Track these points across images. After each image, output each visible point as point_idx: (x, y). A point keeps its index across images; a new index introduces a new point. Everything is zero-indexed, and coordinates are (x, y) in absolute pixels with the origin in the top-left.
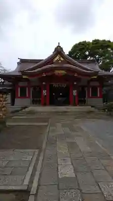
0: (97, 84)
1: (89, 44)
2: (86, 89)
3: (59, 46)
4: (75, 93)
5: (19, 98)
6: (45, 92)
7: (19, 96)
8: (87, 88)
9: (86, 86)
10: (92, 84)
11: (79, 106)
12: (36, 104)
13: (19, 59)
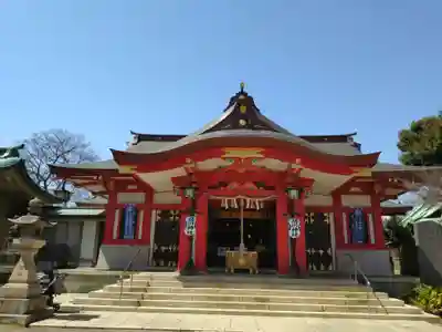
2: (330, 219)
3: (242, 93)
4: (294, 229)
7: (115, 236)
8: (331, 216)
9: (328, 209)
10: (347, 201)
13: (132, 133)
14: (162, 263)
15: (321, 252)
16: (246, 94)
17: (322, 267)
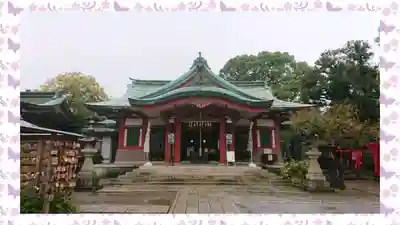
0: (270, 124)
1: (252, 58)
4: (229, 139)
5: (125, 148)
6: (171, 138)
7: (125, 145)
13: (131, 79)
16: (202, 59)
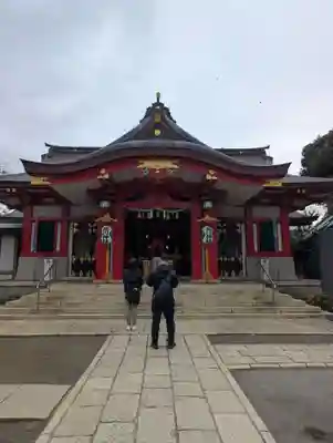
2: (242, 229)
3: (158, 103)
4: (208, 235)
5: (33, 255)
7: (32, 249)
8: (243, 226)
9: (241, 220)
10: (260, 212)
11: (223, 281)
12: (84, 275)
13: (47, 145)
14: (81, 273)
15: (233, 259)
16: (162, 105)
17: (233, 273)
